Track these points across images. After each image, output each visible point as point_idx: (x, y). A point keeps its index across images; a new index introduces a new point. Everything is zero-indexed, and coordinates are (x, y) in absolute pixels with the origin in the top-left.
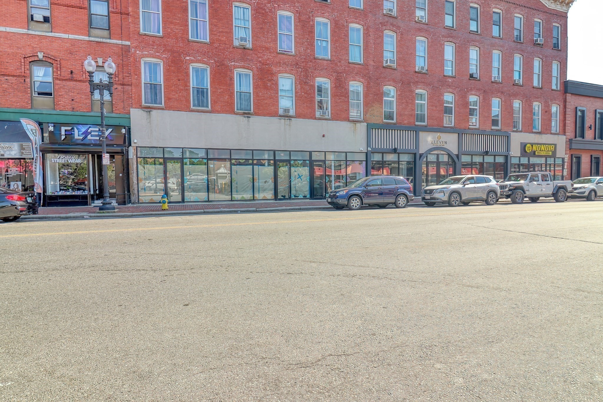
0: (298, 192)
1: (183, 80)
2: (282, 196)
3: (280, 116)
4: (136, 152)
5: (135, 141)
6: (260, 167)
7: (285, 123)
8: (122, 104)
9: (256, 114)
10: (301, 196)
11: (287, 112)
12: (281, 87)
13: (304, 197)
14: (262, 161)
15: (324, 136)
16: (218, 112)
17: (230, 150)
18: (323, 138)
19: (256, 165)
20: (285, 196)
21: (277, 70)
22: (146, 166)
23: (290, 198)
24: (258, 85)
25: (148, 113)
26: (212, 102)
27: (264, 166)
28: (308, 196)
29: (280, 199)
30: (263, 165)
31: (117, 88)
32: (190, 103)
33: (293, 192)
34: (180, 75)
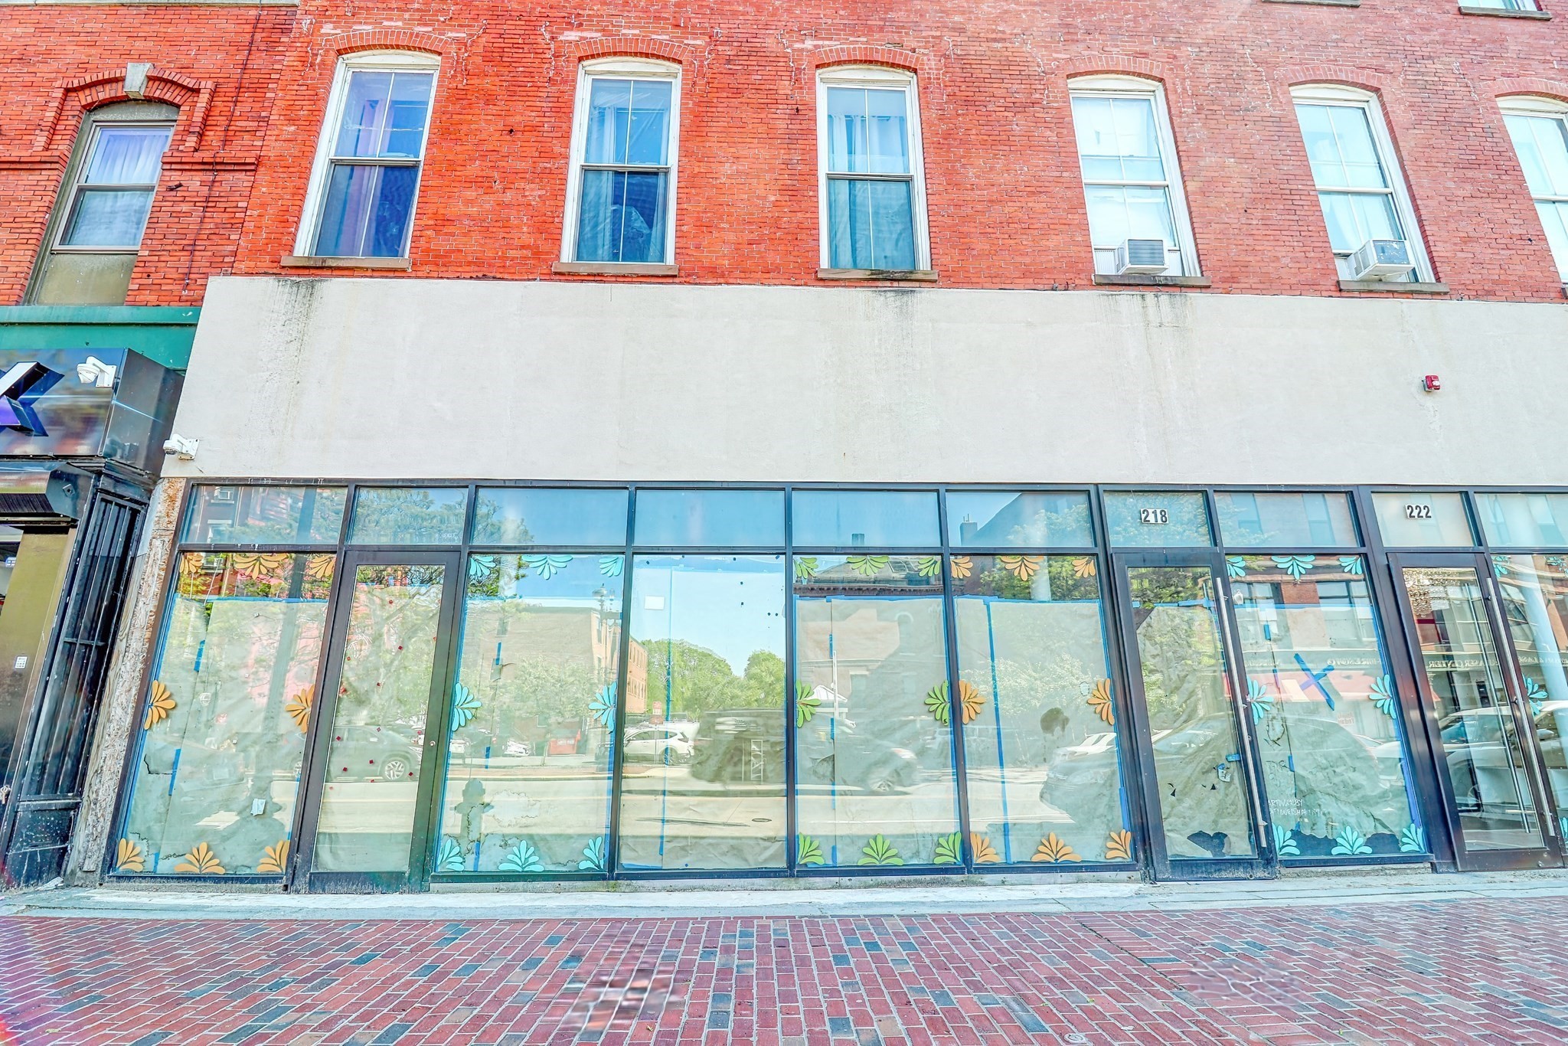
0: (1324, 800)
1: (534, 129)
2: (1198, 837)
3: (1110, 283)
4: (175, 515)
5: (190, 447)
6: (996, 605)
7: (1145, 315)
8: (184, 257)
9: (949, 277)
10: (1352, 841)
11: (1145, 254)
12: (1085, 144)
13: (1374, 840)
14: (1012, 563)
15: (1430, 384)
16: (715, 275)
17: (788, 490)
18: (1430, 401)
19: (972, 587)
20: (1220, 837)
21: (1055, 59)
22: (221, 606)
23: (1265, 858)
24: (947, 135)
25: (303, 290)
26: (685, 228)
27: (1028, 598)
28: (1413, 840)
29: (1186, 868)
30: (1022, 593)
31: (180, 185)
32: (557, 240)
33: (1284, 809)
34: (520, 106)
